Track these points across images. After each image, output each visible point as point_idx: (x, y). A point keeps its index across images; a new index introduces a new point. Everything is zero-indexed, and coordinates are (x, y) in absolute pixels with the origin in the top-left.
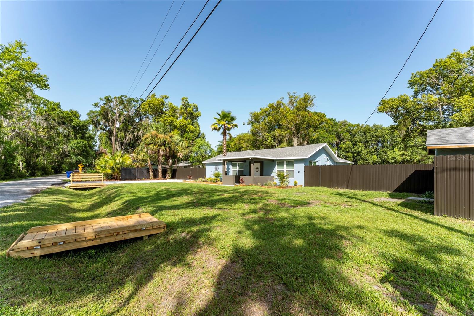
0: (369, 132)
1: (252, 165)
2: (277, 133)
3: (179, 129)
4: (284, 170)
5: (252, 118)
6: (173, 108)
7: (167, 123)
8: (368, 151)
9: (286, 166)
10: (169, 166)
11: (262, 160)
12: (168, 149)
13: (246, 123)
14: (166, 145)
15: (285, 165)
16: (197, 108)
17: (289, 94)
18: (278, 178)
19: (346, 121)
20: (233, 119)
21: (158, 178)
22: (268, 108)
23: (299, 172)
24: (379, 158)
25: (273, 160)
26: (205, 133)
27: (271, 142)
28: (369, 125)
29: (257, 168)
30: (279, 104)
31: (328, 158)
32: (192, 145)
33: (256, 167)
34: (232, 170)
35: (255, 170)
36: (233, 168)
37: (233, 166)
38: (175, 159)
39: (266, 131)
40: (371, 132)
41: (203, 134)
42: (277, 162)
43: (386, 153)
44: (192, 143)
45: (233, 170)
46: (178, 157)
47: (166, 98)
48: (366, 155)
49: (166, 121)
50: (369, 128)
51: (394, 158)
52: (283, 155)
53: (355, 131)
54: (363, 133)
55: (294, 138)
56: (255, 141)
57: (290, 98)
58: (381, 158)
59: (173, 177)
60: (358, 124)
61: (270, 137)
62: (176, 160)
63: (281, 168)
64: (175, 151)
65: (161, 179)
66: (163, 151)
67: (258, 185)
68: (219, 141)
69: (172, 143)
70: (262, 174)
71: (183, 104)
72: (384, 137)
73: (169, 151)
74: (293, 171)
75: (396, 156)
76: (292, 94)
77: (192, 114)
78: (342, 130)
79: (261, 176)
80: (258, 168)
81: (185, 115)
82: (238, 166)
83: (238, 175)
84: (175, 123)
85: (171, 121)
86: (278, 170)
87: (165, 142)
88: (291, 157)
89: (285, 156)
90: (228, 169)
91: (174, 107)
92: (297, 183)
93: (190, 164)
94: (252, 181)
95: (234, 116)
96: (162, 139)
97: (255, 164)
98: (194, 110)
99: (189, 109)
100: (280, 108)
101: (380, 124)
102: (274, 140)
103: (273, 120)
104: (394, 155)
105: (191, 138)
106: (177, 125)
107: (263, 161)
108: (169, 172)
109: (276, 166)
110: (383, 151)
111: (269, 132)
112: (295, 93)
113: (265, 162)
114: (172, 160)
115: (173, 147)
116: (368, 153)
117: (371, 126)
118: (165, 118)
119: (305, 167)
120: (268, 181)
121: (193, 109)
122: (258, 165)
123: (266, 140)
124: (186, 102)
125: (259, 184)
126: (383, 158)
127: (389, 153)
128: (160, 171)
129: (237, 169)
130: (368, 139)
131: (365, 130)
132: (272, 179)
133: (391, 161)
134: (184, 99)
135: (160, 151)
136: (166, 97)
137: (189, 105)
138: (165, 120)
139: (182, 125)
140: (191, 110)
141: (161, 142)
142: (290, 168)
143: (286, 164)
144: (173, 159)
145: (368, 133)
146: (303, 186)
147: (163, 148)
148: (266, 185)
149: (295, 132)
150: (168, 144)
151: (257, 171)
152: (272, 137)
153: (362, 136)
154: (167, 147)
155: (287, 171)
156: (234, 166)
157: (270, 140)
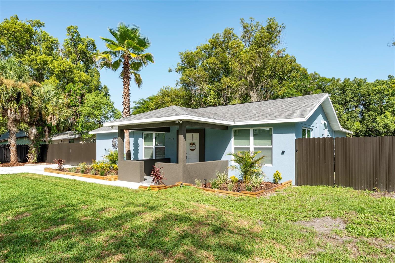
0: (349, 88)
1: (181, 137)
2: (225, 83)
3: (58, 77)
4: (249, 149)
5: (182, 61)
6: (48, 40)
7: (36, 64)
8: (349, 115)
9: (254, 139)
10: (33, 140)
11: (202, 127)
12: (25, 108)
13: (173, 69)
14: (22, 101)
15: (252, 138)
16: (94, 44)
17: (242, 20)
18: (237, 164)
19: (317, 74)
20: (143, 43)
21: (9, 162)
22: (210, 44)
23: (283, 152)
24: (364, 126)
25: (227, 127)
26: (108, 87)
27: (214, 99)
28: (349, 79)
29: (192, 144)
30: (228, 35)
31: (326, 122)
32: (81, 103)
33: (191, 141)
34: (144, 146)
35: (189, 147)
36: (146, 143)
37: (145, 139)
38: (44, 127)
39: (205, 81)
40: (353, 88)
41: (105, 87)
42: (235, 131)
43: (374, 119)
44: (80, 100)
45: (145, 148)
46: (49, 122)
47: (39, 25)
48: (347, 121)
49: (35, 62)
50: (350, 84)
51: (386, 126)
52: (247, 116)
53: (329, 88)
54: (341, 90)
55: (251, 93)
56: (188, 98)
57: (245, 27)
58: (366, 125)
59: (41, 159)
60: (333, 78)
61: (212, 91)
62: (46, 129)
63: (242, 144)
64: (43, 112)
65: (15, 165)
66: (15, 113)
67: (194, 183)
68: (135, 102)
69: (35, 98)
70: (202, 158)
71: (70, 37)
72: (369, 95)
73: (28, 111)
74: (270, 149)
75: (388, 122)
76: (247, 21)
77: (85, 54)
78: (312, 85)
79: (200, 161)
80: (194, 144)
81: (74, 55)
82: (154, 140)
83: (154, 158)
84: (50, 65)
85: (44, 61)
86: (235, 148)
87: (19, 94)
88: (265, 119)
89: (252, 117)
90: (136, 145)
91: (50, 38)
92: (281, 176)
93: (77, 136)
94: (181, 174)
95: (144, 39)
96: (10, 89)
97: (187, 135)
98: (90, 48)
99: (81, 46)
100: (228, 42)
101: (363, 78)
102: (219, 95)
103: (217, 62)
104: (387, 121)
105: (78, 91)
106: (55, 69)
107: (204, 129)
108: (33, 150)
109: (232, 140)
110: (369, 116)
111: (212, 83)
112: (251, 19)
113: (208, 131)
114: (38, 129)
115: (36, 103)
116: (348, 119)
117: (351, 80)
118: (33, 57)
119: (297, 140)
120: (217, 173)
121: (87, 47)
122: (195, 137)
123: (205, 96)
124: (76, 35)
125: (197, 181)
126: (370, 126)
127: (378, 118)
128: (13, 149)
129: (154, 146)
130: (348, 99)
131: (344, 87)
132: (225, 167)
133: (382, 130)
134: (71, 28)
135: (9, 111)
136: (37, 23)
137: (81, 40)
138: (33, 60)
139: (62, 68)
140: (84, 47)
141: (8, 93)
142: (263, 144)
143: (254, 135)
144: (40, 128)
145: (348, 91)
146: (294, 183)
147: (13, 105)
148: (215, 185)
149: (253, 82)
150: (26, 99)
151: (192, 150)
152: (215, 91)
153: (340, 95)
154: (24, 105)
155: (255, 149)
156: (147, 138)
157: (212, 96)
